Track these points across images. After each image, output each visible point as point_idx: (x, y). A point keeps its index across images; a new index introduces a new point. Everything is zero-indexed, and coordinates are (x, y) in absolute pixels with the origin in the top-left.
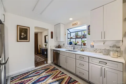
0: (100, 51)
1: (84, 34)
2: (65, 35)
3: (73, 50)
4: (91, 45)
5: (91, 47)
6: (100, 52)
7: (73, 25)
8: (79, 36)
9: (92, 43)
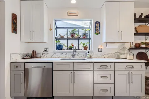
0: (109, 55)
1: (85, 33)
2: (51, 29)
3: (72, 58)
4: (99, 48)
5: (99, 51)
6: (109, 57)
7: (70, 14)
8: (76, 35)
9: (101, 46)
